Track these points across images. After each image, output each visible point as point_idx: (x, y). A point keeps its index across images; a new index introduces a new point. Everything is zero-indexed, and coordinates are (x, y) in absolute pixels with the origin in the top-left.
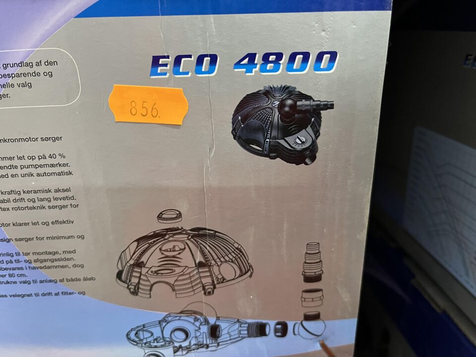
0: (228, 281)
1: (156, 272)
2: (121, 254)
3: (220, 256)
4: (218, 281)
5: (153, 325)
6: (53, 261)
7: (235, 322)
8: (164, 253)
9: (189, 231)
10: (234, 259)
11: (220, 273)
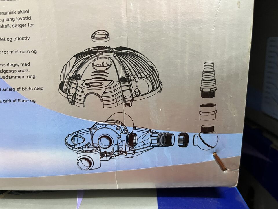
0: (143, 95)
1: (89, 84)
2: (63, 68)
3: (137, 73)
4: (135, 94)
5: (85, 131)
6: (13, 72)
7: (148, 132)
8: (96, 68)
9: (114, 50)
10: (148, 76)
11: (137, 88)
